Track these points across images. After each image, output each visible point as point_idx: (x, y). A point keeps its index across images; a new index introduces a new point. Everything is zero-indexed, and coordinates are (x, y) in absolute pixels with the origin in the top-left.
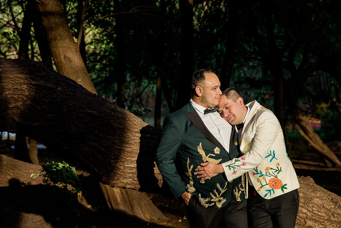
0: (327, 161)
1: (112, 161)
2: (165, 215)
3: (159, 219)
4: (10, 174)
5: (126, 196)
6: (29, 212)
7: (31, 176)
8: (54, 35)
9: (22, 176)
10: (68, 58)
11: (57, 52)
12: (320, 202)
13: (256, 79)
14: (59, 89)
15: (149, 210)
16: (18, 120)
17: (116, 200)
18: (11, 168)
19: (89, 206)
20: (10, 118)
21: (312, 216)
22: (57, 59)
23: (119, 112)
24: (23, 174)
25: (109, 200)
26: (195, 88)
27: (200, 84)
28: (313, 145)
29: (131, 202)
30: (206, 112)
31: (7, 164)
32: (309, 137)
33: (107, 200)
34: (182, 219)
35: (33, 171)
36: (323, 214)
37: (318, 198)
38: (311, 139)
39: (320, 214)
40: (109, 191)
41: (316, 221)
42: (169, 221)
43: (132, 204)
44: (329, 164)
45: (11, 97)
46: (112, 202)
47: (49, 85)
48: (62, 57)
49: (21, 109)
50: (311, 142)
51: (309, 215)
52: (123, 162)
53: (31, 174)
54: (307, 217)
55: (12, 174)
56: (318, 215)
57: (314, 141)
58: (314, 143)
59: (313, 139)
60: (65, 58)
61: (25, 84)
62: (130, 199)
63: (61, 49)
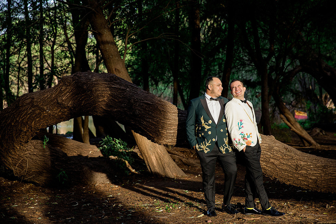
0: (305, 141)
1: (160, 129)
2: (186, 174)
3: (182, 176)
4: (75, 152)
5: (160, 161)
6: (97, 171)
7: (90, 153)
8: (108, 55)
9: (84, 153)
10: (118, 70)
11: (110, 66)
12: (278, 149)
13: (252, 81)
14: (128, 89)
15: (175, 170)
16: (104, 108)
17: (153, 164)
18: (76, 147)
19: (134, 171)
20: (100, 107)
21: (273, 156)
22: (110, 71)
23: (162, 102)
24: (84, 151)
25: (148, 165)
26: (208, 86)
27: (210, 83)
28: (295, 129)
29: (163, 165)
30: (211, 99)
31: (73, 144)
32: (291, 124)
33: (147, 164)
34: (198, 176)
35: (91, 149)
36: (279, 155)
37: (276, 146)
38: (292, 125)
39: (278, 155)
40: (148, 158)
41: (275, 159)
42: (189, 177)
43: (164, 166)
44: (307, 144)
45: (100, 95)
46: (151, 166)
47: (122, 88)
48: (114, 69)
49: (106, 102)
50: (292, 127)
51: (272, 156)
52: (166, 130)
53: (90, 151)
54: (270, 157)
55: (77, 152)
56: (277, 156)
57: (295, 126)
58: (295, 128)
59: (294, 125)
60: (115, 70)
61: (108, 87)
62: (162, 163)
63: (113, 64)
